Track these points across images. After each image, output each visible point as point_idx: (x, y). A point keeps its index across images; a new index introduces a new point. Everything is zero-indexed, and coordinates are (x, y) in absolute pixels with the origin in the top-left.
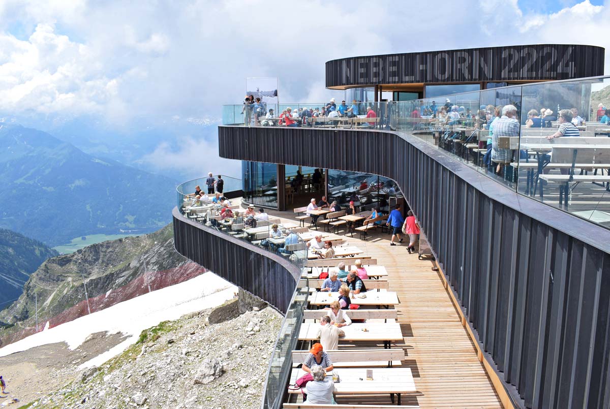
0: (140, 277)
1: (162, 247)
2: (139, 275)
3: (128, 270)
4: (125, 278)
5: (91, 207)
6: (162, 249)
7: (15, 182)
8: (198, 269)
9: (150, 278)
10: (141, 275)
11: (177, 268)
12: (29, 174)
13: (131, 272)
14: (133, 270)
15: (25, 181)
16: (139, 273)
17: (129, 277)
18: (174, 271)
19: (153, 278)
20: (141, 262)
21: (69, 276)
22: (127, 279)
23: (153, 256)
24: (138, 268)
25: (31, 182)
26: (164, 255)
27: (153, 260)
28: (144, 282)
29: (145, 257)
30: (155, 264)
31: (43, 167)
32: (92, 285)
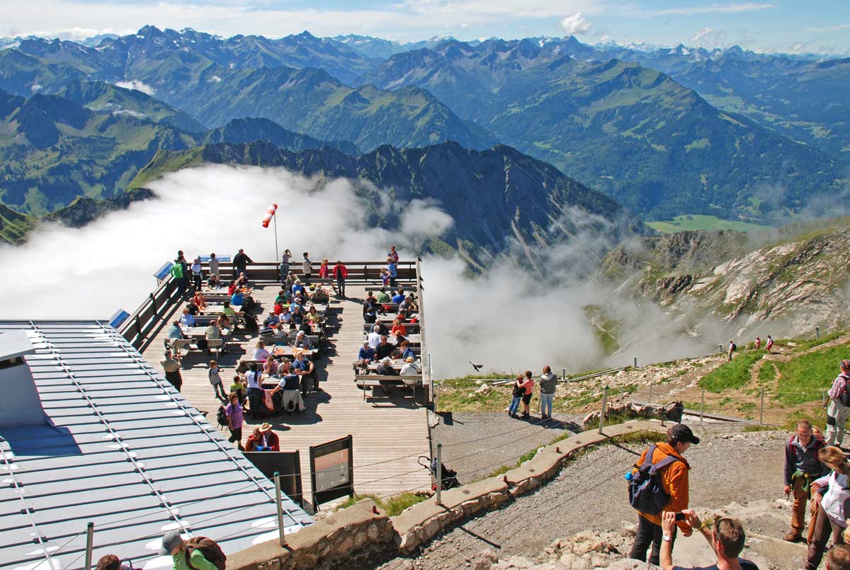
0: (723, 290)
1: (762, 255)
2: (723, 286)
3: (710, 276)
4: (704, 285)
5: (707, 179)
6: (762, 258)
7: (622, 134)
8: (804, 298)
9: (736, 295)
10: (725, 287)
11: (775, 290)
12: (638, 127)
13: (713, 279)
14: (717, 278)
15: (632, 134)
16: (723, 284)
17: (709, 286)
18: (770, 293)
19: (739, 296)
20: (730, 269)
21: (649, 265)
22: (705, 288)
23: (747, 266)
24: (724, 276)
25: (639, 137)
26: (761, 268)
27: (746, 271)
28: (727, 297)
29: (737, 264)
30: (746, 276)
31: (657, 119)
32: (662, 285)
